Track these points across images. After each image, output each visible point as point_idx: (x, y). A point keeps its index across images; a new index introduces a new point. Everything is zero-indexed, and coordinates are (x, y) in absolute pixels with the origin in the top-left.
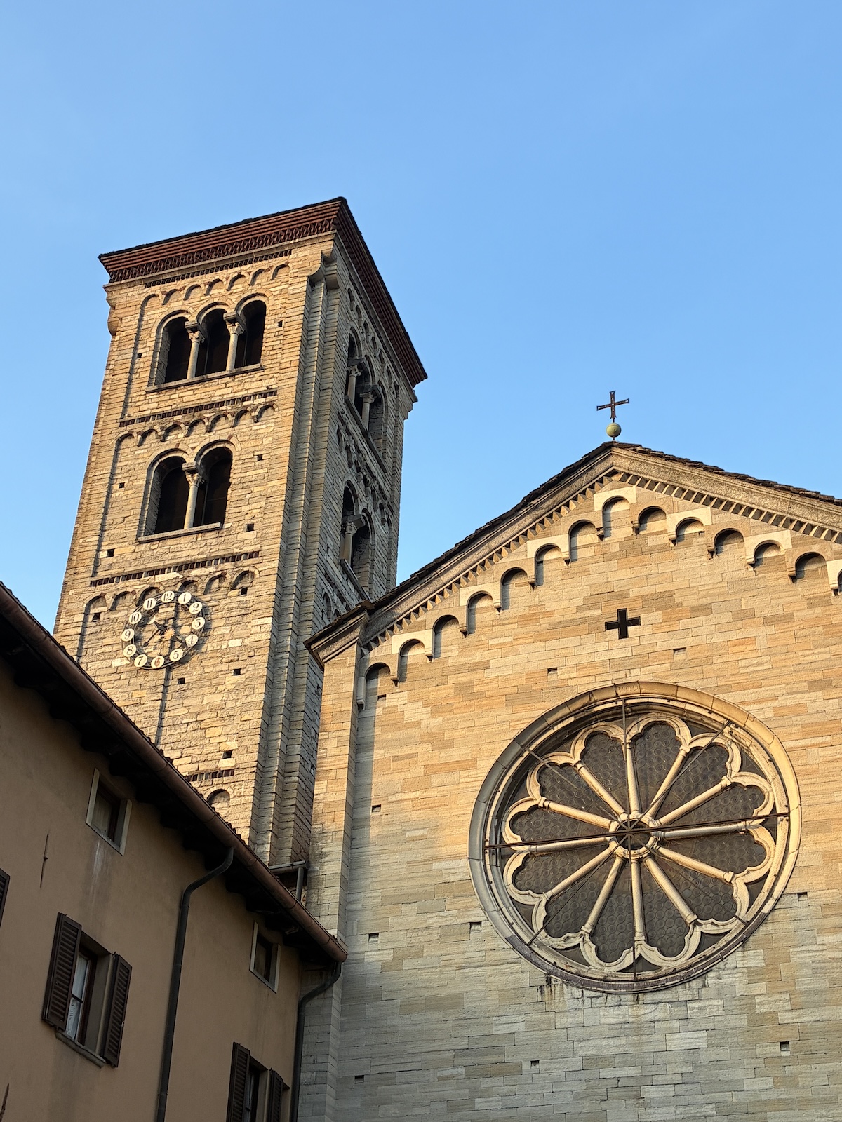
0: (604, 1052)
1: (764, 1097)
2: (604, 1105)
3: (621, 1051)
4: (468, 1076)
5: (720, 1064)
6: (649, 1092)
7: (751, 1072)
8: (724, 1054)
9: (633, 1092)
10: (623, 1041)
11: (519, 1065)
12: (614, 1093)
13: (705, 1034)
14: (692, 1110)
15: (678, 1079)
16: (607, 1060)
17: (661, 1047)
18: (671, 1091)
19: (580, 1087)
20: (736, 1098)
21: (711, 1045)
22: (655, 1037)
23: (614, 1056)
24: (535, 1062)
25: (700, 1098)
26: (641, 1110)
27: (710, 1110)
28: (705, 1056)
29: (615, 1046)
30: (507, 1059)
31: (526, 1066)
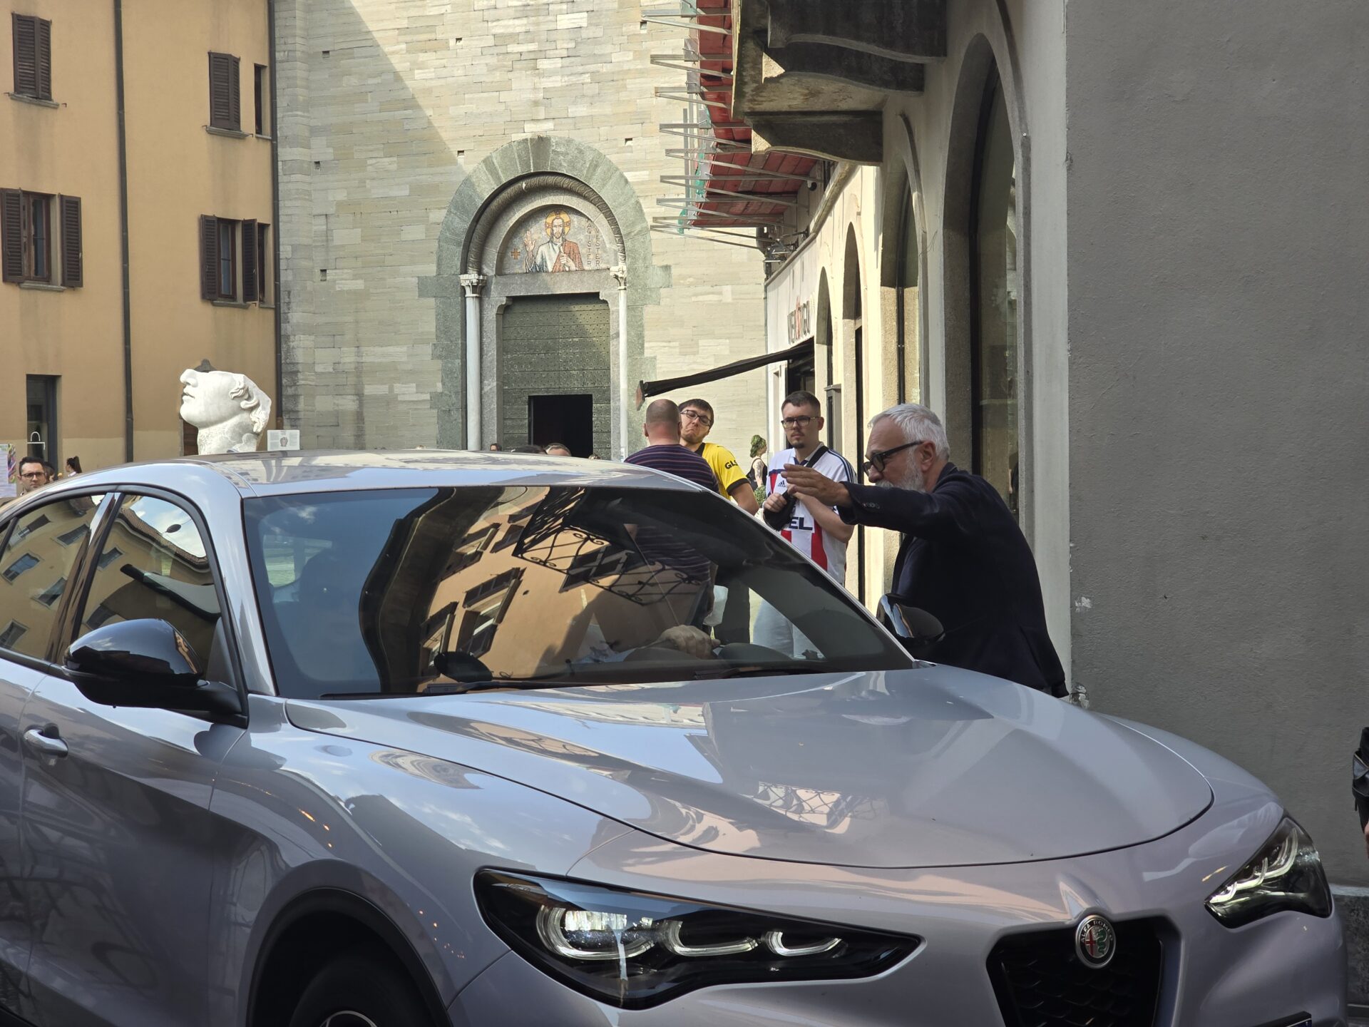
0: (510, 30)
1: (626, 67)
2: (510, 75)
3: (523, 29)
4: (408, 51)
5: (595, 41)
6: (543, 64)
7: (618, 48)
8: (599, 32)
9: (531, 64)
10: (524, 21)
11: (447, 41)
12: (517, 65)
13: (585, 15)
14: (574, 79)
15: (565, 53)
16: (513, 38)
17: (552, 26)
18: (559, 63)
19: (493, 61)
20: (605, 68)
21: (590, 24)
22: (550, 18)
23: (518, 34)
24: (459, 39)
25: (580, 69)
26: (536, 80)
27: (587, 78)
28: (585, 34)
29: (519, 26)
30: (439, 37)
31: (452, 42)
